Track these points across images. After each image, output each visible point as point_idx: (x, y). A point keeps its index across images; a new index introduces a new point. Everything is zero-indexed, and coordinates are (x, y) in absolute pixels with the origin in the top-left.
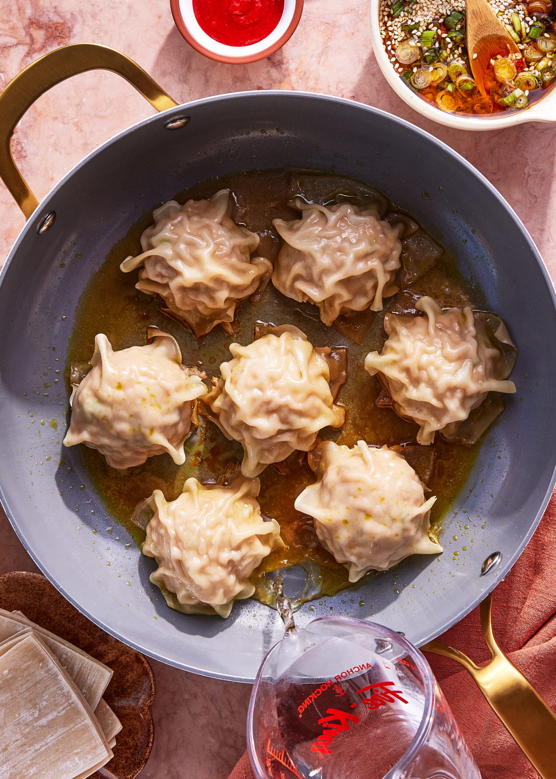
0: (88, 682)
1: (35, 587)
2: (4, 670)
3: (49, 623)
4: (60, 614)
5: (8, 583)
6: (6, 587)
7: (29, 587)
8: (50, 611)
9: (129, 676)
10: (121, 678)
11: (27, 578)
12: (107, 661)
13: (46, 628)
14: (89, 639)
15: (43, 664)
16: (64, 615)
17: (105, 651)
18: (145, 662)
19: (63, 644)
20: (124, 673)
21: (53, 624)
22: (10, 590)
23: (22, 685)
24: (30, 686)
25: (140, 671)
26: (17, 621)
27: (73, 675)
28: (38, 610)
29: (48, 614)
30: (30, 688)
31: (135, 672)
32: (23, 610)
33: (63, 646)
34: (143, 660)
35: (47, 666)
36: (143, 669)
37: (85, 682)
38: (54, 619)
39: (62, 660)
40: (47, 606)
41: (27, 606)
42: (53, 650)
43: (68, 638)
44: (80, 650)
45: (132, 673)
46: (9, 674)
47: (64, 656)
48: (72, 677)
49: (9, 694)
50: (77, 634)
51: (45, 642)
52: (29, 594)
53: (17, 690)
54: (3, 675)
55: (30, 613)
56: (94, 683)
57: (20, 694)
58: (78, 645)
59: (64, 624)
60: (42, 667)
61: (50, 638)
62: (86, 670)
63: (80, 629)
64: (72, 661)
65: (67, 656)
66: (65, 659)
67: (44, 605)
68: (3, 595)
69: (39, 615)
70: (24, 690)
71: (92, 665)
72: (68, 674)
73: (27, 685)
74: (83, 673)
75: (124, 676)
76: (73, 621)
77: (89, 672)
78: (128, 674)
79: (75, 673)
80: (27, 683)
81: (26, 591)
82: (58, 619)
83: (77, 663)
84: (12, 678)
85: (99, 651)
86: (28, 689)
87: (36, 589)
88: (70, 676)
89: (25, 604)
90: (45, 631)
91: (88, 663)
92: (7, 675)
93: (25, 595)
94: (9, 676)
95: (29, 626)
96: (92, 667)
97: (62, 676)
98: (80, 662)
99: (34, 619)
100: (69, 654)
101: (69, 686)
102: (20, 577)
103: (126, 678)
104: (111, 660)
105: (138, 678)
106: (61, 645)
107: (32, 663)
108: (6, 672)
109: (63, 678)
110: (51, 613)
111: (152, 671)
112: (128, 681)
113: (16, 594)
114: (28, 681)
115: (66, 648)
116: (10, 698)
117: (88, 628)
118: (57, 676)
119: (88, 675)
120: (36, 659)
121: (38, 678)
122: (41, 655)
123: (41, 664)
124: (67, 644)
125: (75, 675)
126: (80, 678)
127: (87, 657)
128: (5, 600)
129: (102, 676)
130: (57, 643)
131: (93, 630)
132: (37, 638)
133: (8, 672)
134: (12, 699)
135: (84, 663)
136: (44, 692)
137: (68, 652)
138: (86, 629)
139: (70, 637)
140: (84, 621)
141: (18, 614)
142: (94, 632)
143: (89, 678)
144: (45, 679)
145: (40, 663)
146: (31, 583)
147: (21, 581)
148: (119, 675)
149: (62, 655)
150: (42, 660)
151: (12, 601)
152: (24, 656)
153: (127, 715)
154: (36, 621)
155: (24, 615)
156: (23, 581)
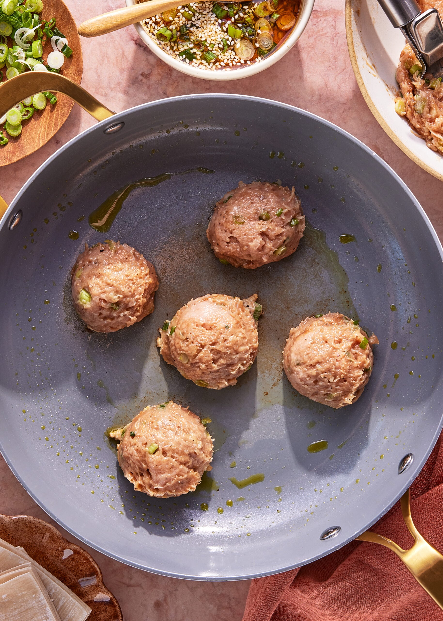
0: (69, 615)
1: (38, 530)
2: (3, 594)
3: (45, 561)
4: (55, 555)
5: (17, 524)
6: (15, 526)
7: (34, 529)
8: (47, 552)
9: (102, 615)
10: (95, 615)
11: (33, 522)
12: (86, 600)
13: (41, 565)
14: (75, 579)
15: (35, 595)
16: (58, 557)
17: (86, 592)
19: (54, 581)
20: (98, 613)
21: (47, 563)
22: (17, 529)
23: (15, 609)
24: (22, 611)
25: (112, 613)
26: (20, 556)
27: (58, 607)
28: (37, 549)
29: (45, 554)
30: (22, 612)
31: (107, 613)
32: (25, 547)
33: (54, 583)
34: (116, 604)
35: (39, 598)
36: (115, 612)
37: (67, 615)
38: (49, 559)
39: (51, 593)
40: (46, 547)
41: (29, 544)
42: (44, 584)
43: (57, 576)
44: (67, 588)
45: (105, 614)
46: (6, 598)
47: (53, 591)
48: (57, 609)
49: (4, 615)
50: (65, 574)
51: (39, 577)
52: (33, 535)
53: (11, 612)
54: (2, 598)
55: (30, 550)
56: (73, 617)
57: (12, 616)
58: (65, 583)
59: (57, 565)
60: (34, 598)
61: (45, 574)
62: (69, 606)
63: (69, 570)
64: (59, 596)
65: (56, 591)
66: (54, 593)
67: (43, 546)
68: (12, 532)
69: (37, 554)
70: (17, 613)
71: (75, 603)
72: (54, 606)
73: (19, 610)
74: (66, 607)
75: (98, 615)
76: (64, 563)
77: (71, 608)
78: (102, 614)
79: (60, 606)
80: (20, 608)
81: (30, 532)
82: (52, 559)
83: (63, 598)
84: (8, 602)
85: (81, 591)
86: (20, 613)
87: (39, 532)
88: (56, 608)
89: (28, 542)
90: (41, 567)
91: (72, 600)
92: (5, 599)
93: (29, 535)
94: (6, 600)
95: (30, 562)
96: (74, 604)
97: (49, 608)
98: (66, 598)
99: (33, 556)
100: (58, 590)
101: (53, 617)
102: (27, 520)
103: (99, 617)
104: (90, 600)
105: (109, 618)
106: (52, 581)
107: (27, 593)
108: (4, 596)
109: (50, 609)
110: (48, 553)
111: (122, 615)
113: (22, 533)
114: (21, 606)
115: (56, 584)
116: (4, 618)
117: (75, 571)
118: (45, 607)
119: (70, 610)
120: (31, 591)
121: (30, 606)
122: (35, 588)
123: (34, 596)
124: (57, 582)
125: (59, 608)
126: (63, 611)
127: (72, 595)
128: (12, 537)
129: (81, 613)
130: (50, 579)
131: (80, 573)
132: (34, 572)
133: (6, 596)
134: (6, 619)
135: (68, 599)
136: (33, 618)
137: (57, 588)
138: (74, 571)
139: (59, 575)
140: (73, 564)
141: (20, 549)
142: (80, 575)
143: (70, 612)
144: (35, 607)
145: (33, 594)
146: (36, 527)
147: (27, 524)
148: (94, 613)
149: (51, 590)
150: (35, 592)
151: (18, 538)
152: (22, 586)
154: (34, 557)
155: (25, 552)
156: (30, 524)
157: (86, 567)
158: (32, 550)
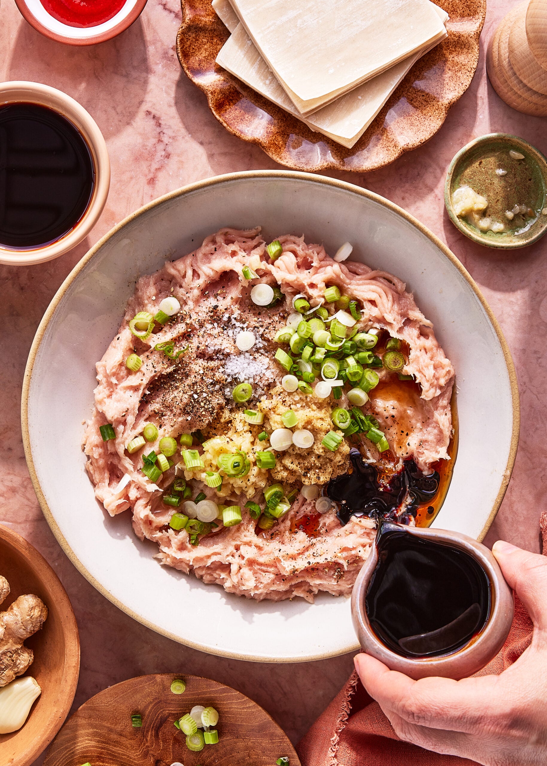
9: (204, 55)
18: (185, 69)
20: (209, 58)
25: (192, 60)
35: (286, 73)
36: (188, 62)
37: (247, 52)
39: (271, 77)
42: (280, 88)
45: (200, 57)
46: (328, 68)
47: (268, 82)
49: (328, 45)
53: (320, 49)
56: (238, 51)
57: (317, 45)
60: (291, 72)
62: (244, 65)
64: (259, 76)
65: (264, 81)
66: (267, 79)
70: (313, 49)
72: (265, 63)
73: (308, 55)
74: (250, 62)
77: (241, 63)
78: (205, 57)
79: (258, 62)
83: (254, 73)
84: (325, 64)
86: (308, 50)
88: (263, 61)
89: (308, 137)
91: (242, 72)
94: (328, 65)
96: (238, 68)
98: (250, 76)
99: (299, 122)
100: (263, 83)
103: (207, 53)
107: (302, 78)
108: (331, 70)
109: (270, 59)
112: (206, 50)
114: (307, 59)
117: (244, 108)
118: (275, 62)
119: (242, 60)
120: (297, 80)
121: (295, 60)
123: (293, 76)
125: (259, 59)
126: (253, 57)
129: (228, 57)
134: (325, 41)
135: (247, 74)
143: (243, 57)
144: (289, 61)
149: (270, 83)
150: (291, 79)
152: (311, 86)
153: (208, 15)
154: (297, 121)
155: (310, 125)
157: (231, 114)
158: (302, 128)
